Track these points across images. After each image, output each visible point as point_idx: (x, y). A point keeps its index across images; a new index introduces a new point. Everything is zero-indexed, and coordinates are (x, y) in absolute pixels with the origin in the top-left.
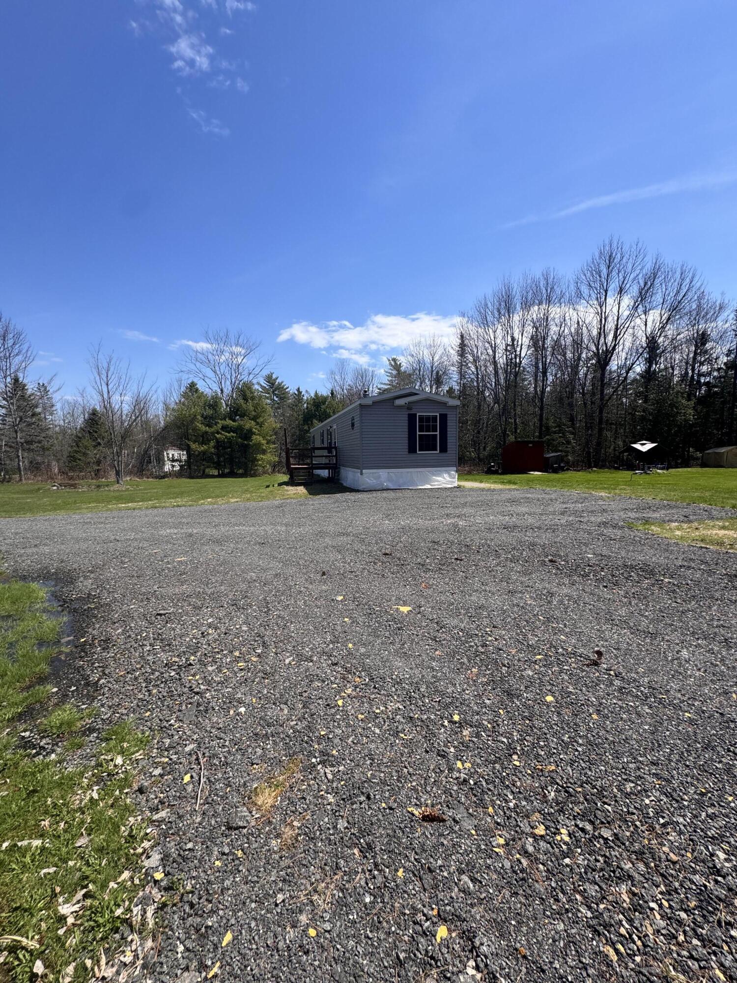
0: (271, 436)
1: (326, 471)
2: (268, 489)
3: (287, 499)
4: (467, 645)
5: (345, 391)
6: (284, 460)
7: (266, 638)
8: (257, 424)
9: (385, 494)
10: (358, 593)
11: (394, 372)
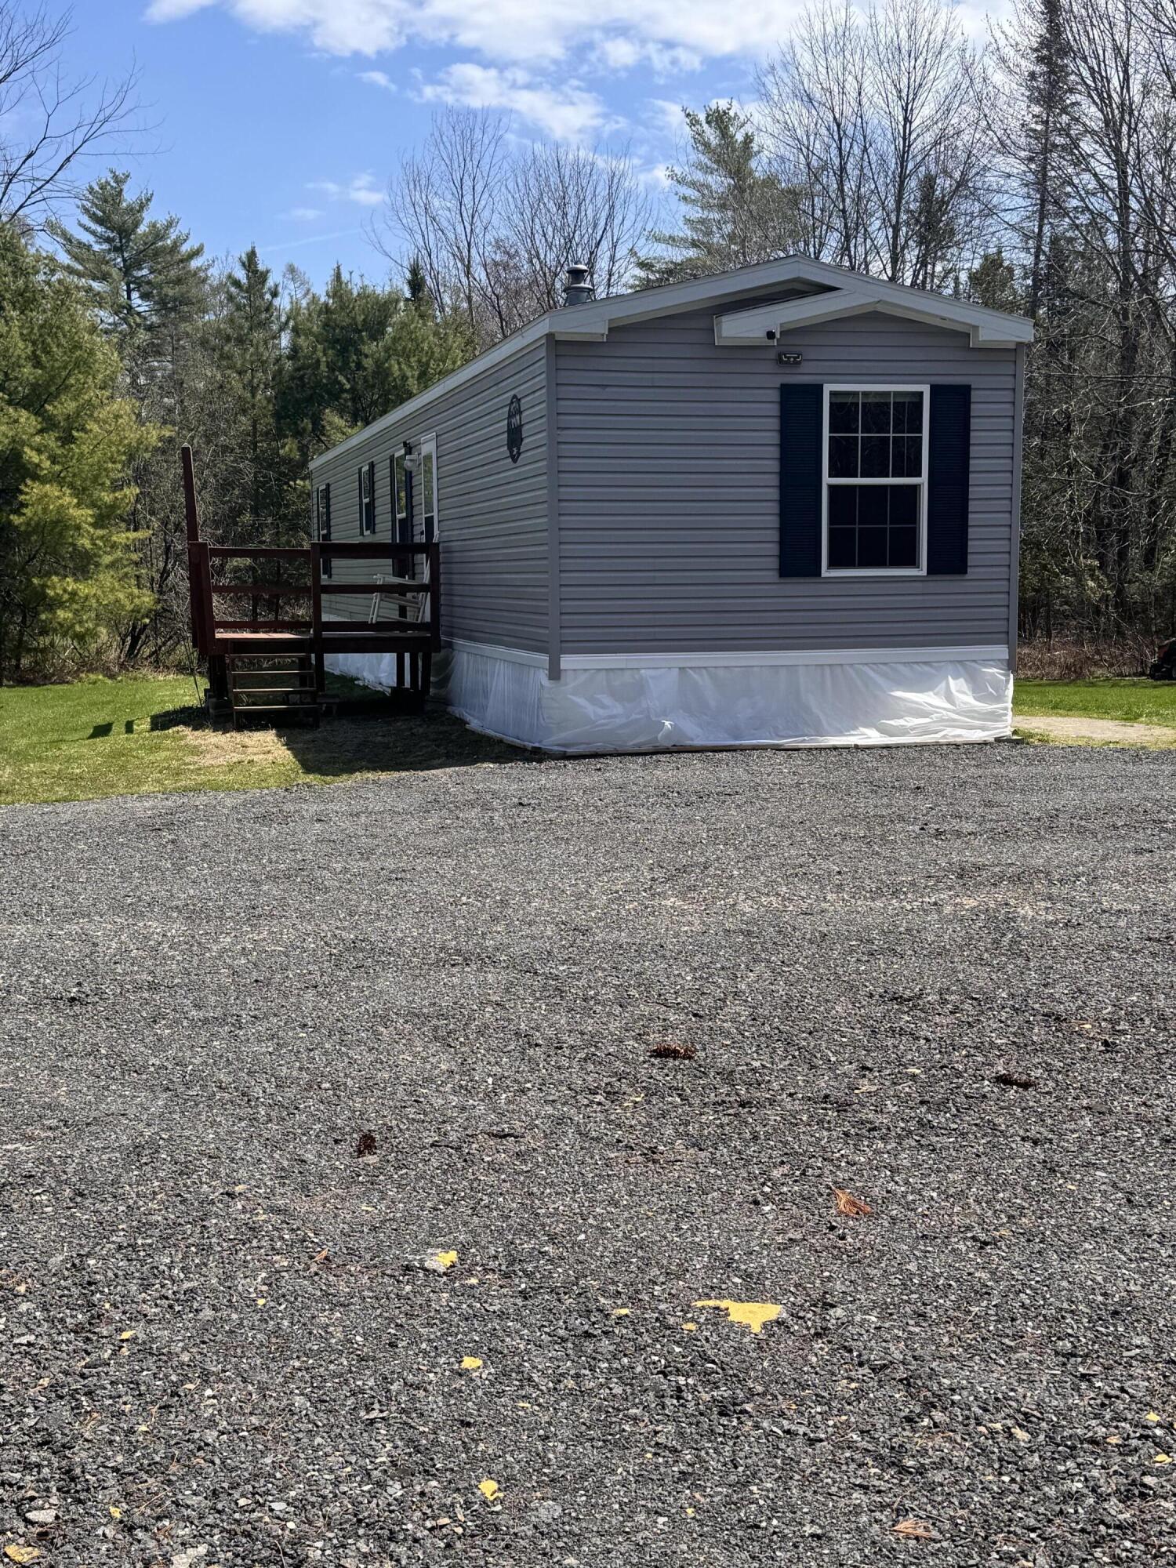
0: (116, 486)
1: (388, 660)
2: (103, 744)
3: (197, 790)
4: (1050, 1491)
5: (479, 273)
6: (182, 607)
7: (80, 1455)
8: (49, 424)
9: (665, 772)
10: (531, 1234)
11: (719, 182)
